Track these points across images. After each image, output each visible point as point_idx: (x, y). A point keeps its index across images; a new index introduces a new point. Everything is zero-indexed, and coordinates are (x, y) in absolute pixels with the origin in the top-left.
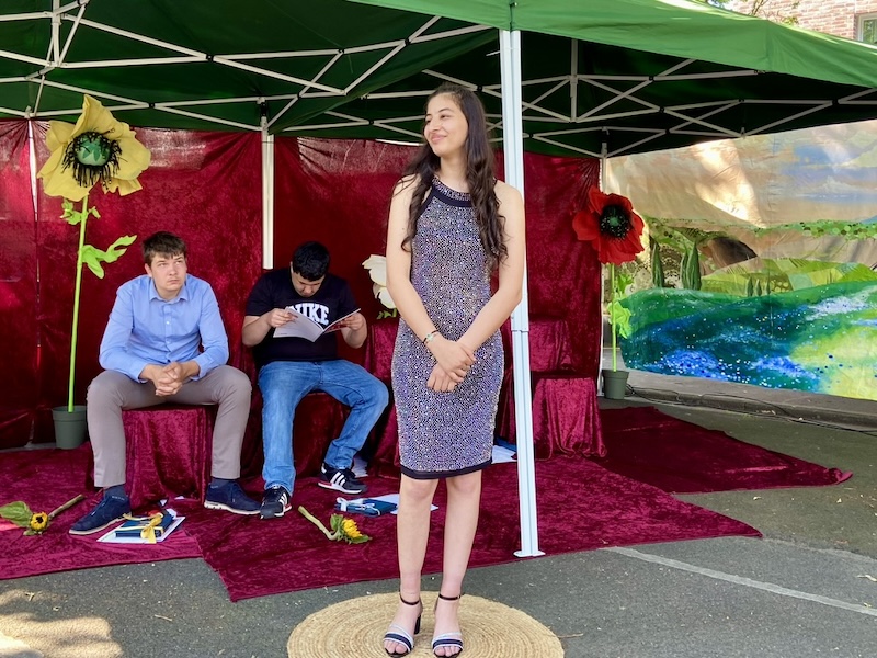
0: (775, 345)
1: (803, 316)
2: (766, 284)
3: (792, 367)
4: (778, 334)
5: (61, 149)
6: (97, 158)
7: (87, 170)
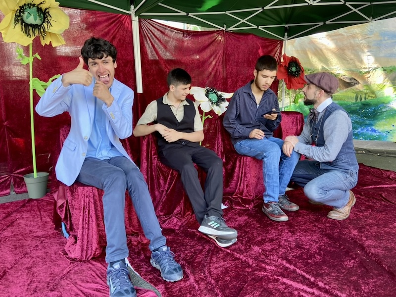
0: (367, 122)
1: (381, 109)
2: (364, 96)
3: (374, 131)
4: (368, 117)
5: (11, 13)
6: (35, 19)
7: (30, 28)
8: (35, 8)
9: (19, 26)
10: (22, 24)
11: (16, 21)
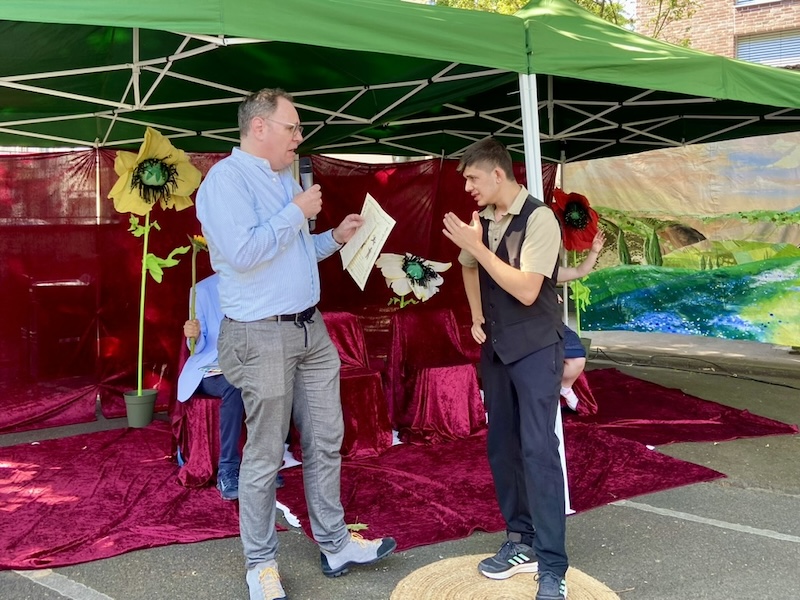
0: (727, 307)
1: (747, 284)
2: (716, 261)
3: (741, 323)
4: (728, 298)
5: (127, 173)
6: (158, 179)
7: (150, 190)
8: (158, 165)
9: (136, 191)
10: (140, 188)
11: (134, 184)
